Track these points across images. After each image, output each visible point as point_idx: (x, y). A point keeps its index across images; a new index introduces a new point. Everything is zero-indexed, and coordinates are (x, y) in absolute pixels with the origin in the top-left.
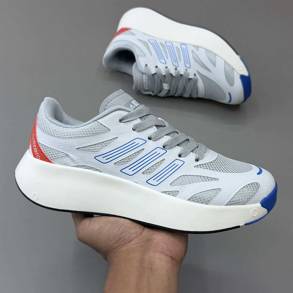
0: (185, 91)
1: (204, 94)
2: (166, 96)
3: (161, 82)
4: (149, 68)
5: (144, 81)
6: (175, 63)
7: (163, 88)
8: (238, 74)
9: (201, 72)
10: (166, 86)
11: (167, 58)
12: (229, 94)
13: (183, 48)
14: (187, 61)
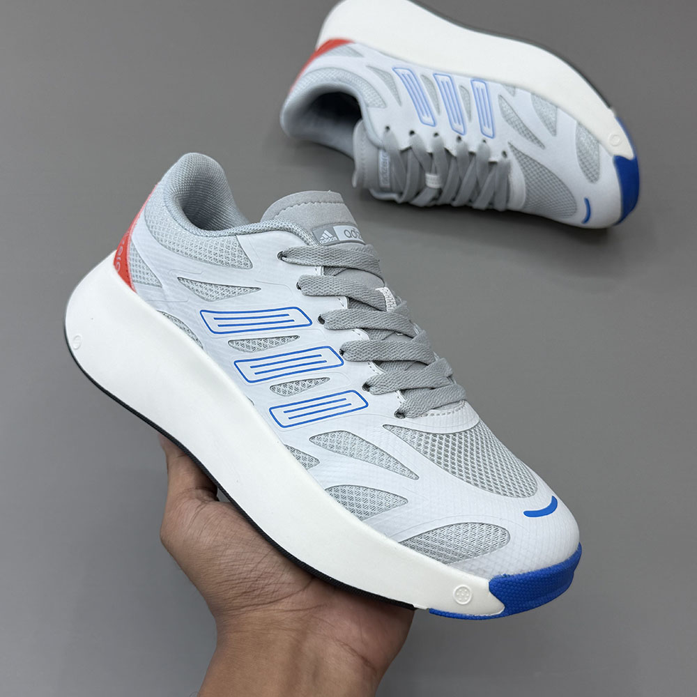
0: (479, 193)
1: (524, 201)
2: (433, 203)
3: (422, 170)
4: (393, 136)
5: (381, 166)
6: (456, 125)
7: (425, 186)
8: (610, 153)
9: (520, 148)
10: (432, 181)
11: (439, 112)
12: (587, 201)
13: (477, 89)
14: (486, 119)
